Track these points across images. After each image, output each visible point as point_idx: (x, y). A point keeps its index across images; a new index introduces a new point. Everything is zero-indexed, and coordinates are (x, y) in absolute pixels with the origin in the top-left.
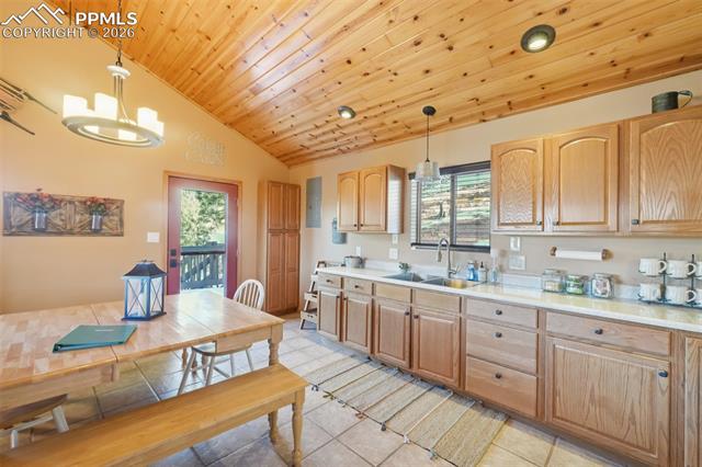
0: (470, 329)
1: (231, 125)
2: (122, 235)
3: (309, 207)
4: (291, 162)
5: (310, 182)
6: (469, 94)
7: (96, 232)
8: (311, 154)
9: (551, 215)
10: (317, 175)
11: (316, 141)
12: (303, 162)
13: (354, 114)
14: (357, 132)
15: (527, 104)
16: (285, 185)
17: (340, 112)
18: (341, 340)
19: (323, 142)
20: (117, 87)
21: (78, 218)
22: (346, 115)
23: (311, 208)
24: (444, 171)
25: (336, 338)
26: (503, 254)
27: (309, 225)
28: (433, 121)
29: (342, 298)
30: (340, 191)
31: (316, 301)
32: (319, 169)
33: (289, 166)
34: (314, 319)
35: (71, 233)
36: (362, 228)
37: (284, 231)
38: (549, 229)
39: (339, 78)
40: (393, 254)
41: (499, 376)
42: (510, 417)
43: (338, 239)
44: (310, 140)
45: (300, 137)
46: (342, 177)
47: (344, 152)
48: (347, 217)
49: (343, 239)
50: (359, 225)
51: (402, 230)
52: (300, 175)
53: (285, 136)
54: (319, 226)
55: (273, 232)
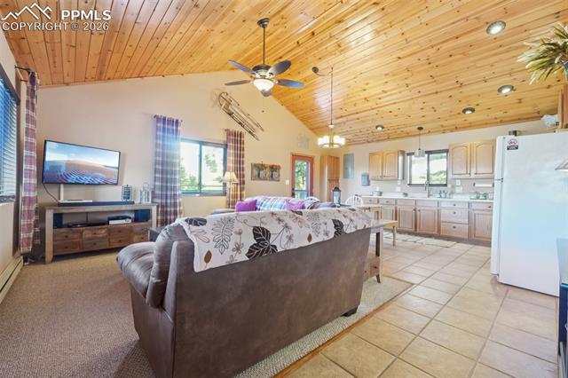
0: (443, 212)
1: (312, 129)
2: (279, 181)
3: (346, 169)
5: (345, 156)
6: (440, 123)
7: (273, 179)
9: (473, 171)
10: (351, 152)
13: (383, 128)
14: (381, 135)
15: (464, 128)
17: (377, 127)
21: (269, 173)
22: (380, 129)
24: (426, 152)
26: (453, 187)
27: (345, 177)
28: (422, 132)
30: (370, 161)
35: (267, 179)
36: (384, 178)
38: (473, 176)
40: (398, 189)
41: (454, 227)
42: (459, 240)
43: (365, 184)
46: (371, 155)
47: (368, 142)
49: (368, 183)
50: (382, 177)
51: (403, 178)
54: (353, 178)
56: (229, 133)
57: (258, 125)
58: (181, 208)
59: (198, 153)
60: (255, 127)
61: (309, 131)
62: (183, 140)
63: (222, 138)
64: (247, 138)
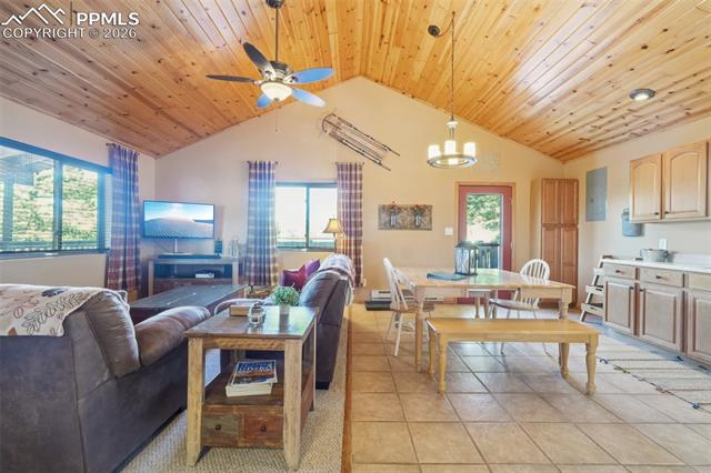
1: (506, 135)
2: (430, 229)
3: (590, 200)
4: (566, 158)
5: (591, 175)
7: (418, 228)
8: (592, 145)
10: (601, 166)
11: (599, 131)
12: (583, 155)
14: (659, 111)
16: (560, 181)
17: (633, 96)
18: (636, 333)
19: (608, 131)
20: (452, 134)
21: (409, 218)
22: (642, 97)
23: (592, 201)
25: (630, 331)
27: (590, 218)
29: (636, 290)
30: (633, 178)
31: (601, 294)
32: (600, 160)
33: (564, 162)
34: (599, 312)
35: (405, 228)
36: (667, 216)
37: (559, 226)
39: (631, 66)
43: (631, 232)
44: (591, 131)
45: (578, 132)
46: (636, 163)
47: (639, 135)
48: (645, 206)
49: (639, 230)
50: (662, 213)
52: (578, 169)
53: (561, 133)
54: (604, 219)
55: (547, 227)
56: (341, 167)
57: (386, 148)
58: (277, 265)
59: (305, 198)
60: (380, 152)
61: (501, 139)
62: (278, 184)
63: (331, 174)
64: (369, 171)
